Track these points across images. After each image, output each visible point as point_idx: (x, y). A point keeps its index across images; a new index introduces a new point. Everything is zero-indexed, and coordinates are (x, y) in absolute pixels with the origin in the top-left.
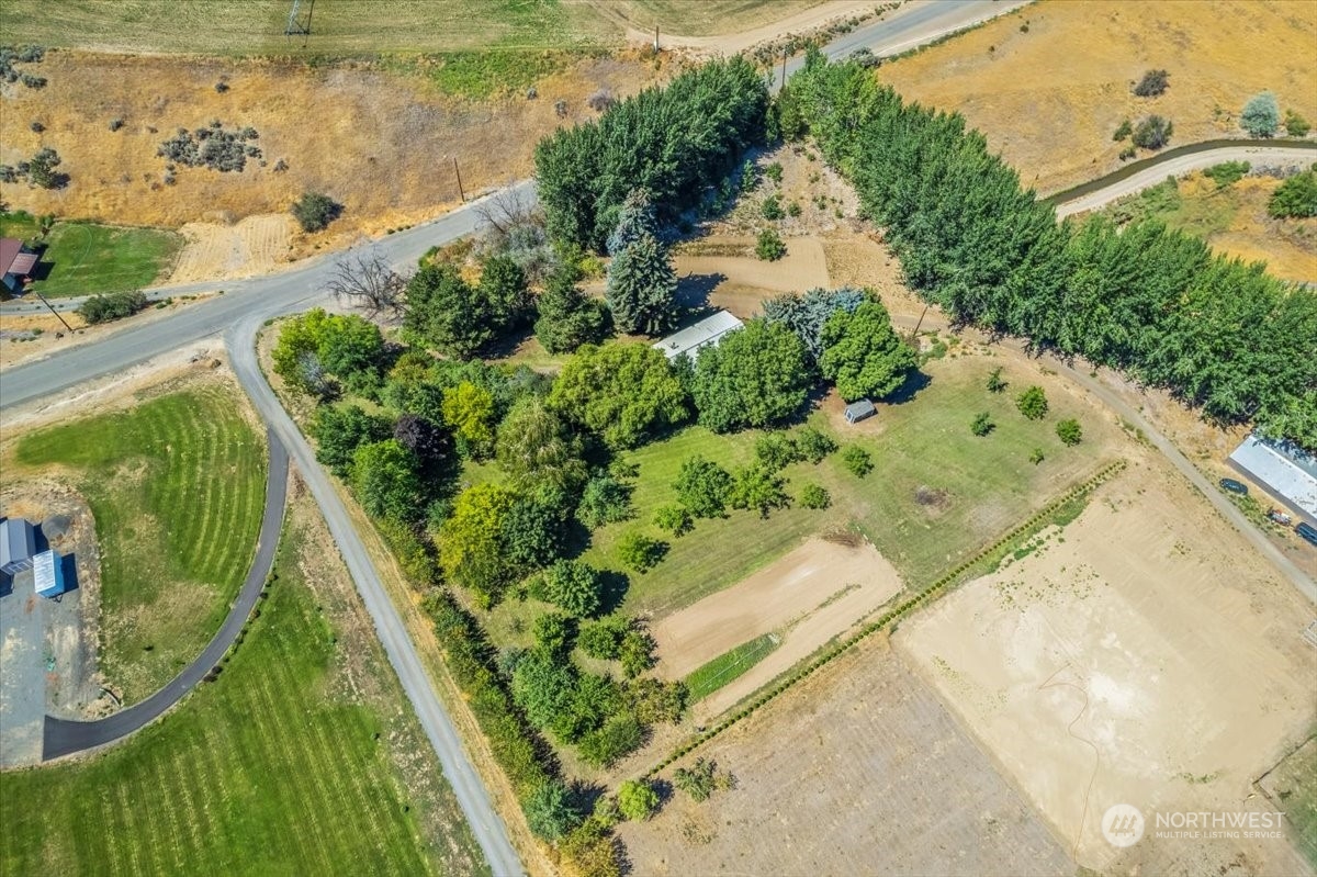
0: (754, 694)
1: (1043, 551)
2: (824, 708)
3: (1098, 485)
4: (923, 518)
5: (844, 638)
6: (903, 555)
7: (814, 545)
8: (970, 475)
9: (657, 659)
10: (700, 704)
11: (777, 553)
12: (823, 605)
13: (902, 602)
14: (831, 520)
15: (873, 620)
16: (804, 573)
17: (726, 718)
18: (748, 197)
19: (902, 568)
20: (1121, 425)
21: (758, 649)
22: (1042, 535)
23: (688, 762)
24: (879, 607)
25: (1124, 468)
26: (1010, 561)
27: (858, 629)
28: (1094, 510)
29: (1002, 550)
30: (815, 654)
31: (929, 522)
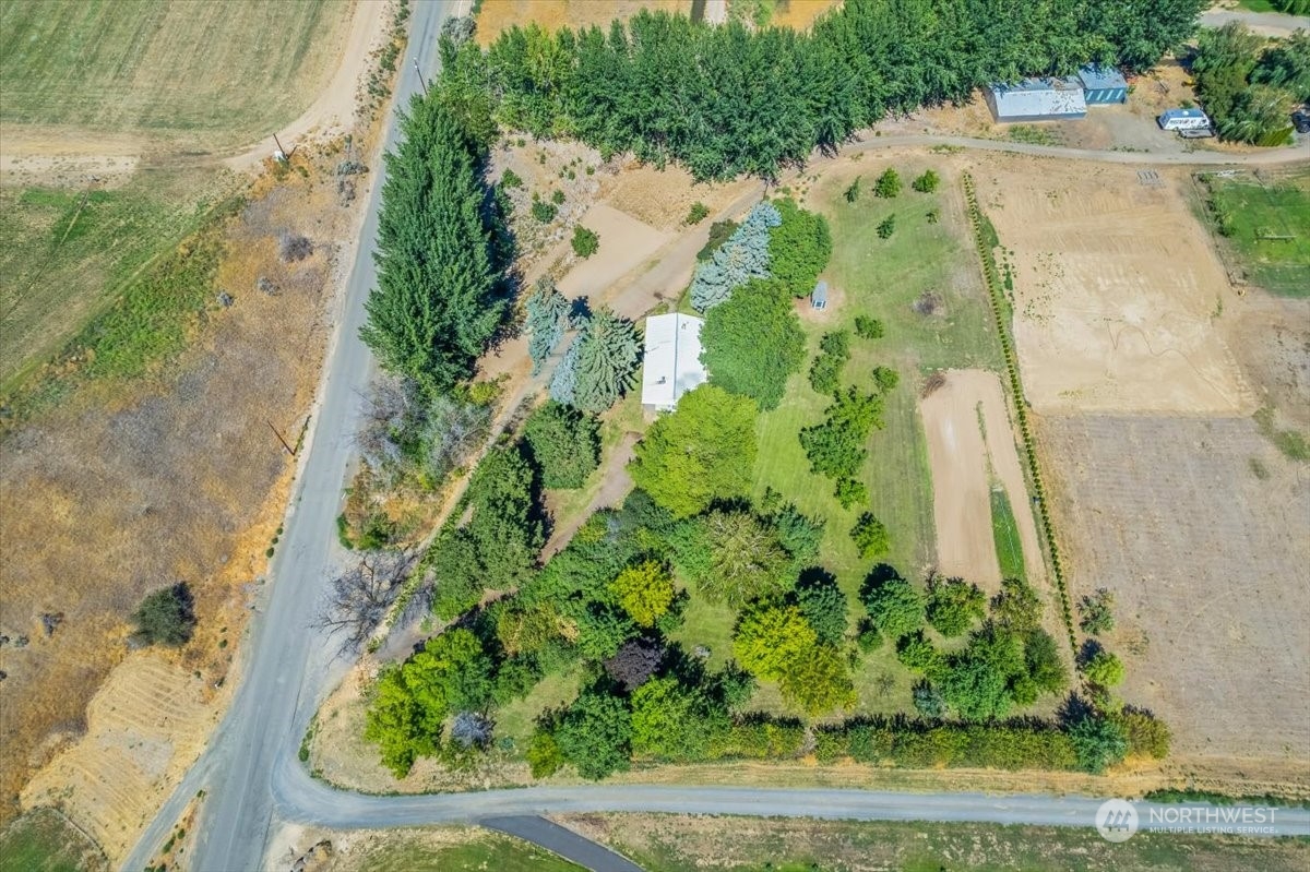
0: (1038, 531)
1: (1014, 270)
2: (1072, 492)
3: (975, 201)
4: (943, 322)
5: (1020, 440)
6: (968, 356)
7: (927, 408)
8: (922, 267)
9: (974, 586)
10: (1030, 579)
11: (920, 439)
12: (984, 437)
13: (1008, 383)
14: (911, 382)
15: (1014, 413)
16: (949, 432)
17: (1050, 565)
18: (513, 220)
19: (979, 363)
20: (933, 151)
21: (1000, 507)
22: (999, 261)
23: (1077, 618)
24: (1005, 400)
25: (970, 176)
26: (1010, 295)
27: (1017, 427)
28: (995, 217)
29: (998, 293)
30: (1024, 469)
31: (948, 321)
